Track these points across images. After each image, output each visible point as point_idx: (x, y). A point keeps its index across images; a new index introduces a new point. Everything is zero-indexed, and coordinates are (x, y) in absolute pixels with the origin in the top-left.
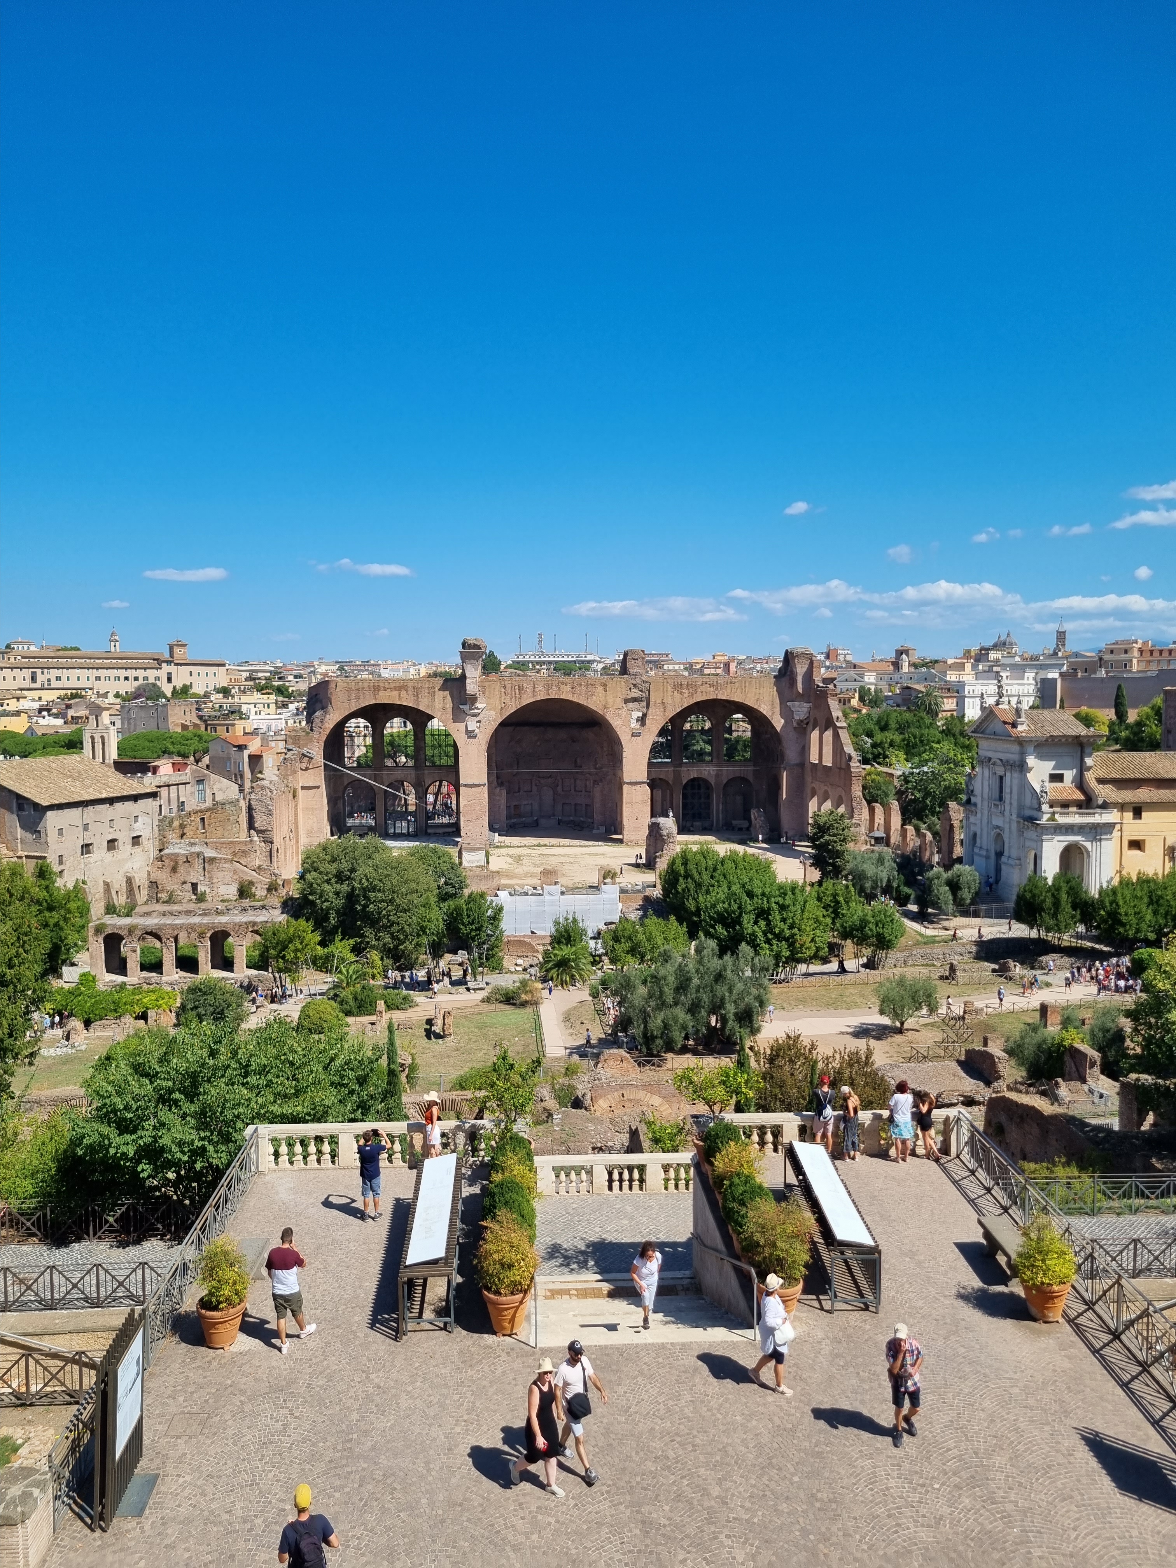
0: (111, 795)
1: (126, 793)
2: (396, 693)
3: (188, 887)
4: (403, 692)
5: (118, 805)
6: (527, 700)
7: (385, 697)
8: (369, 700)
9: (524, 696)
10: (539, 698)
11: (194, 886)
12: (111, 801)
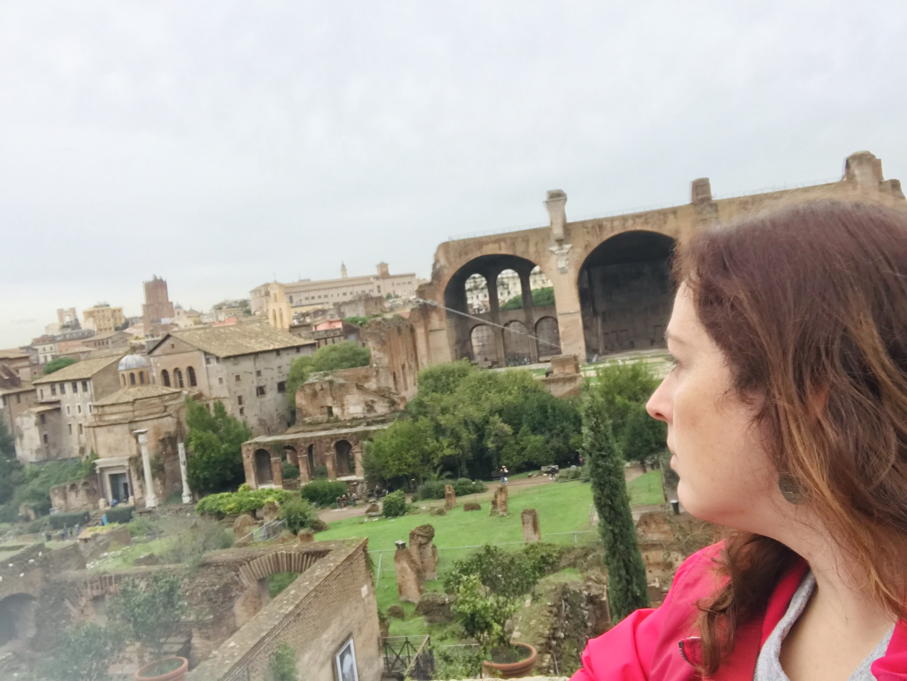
0: (277, 347)
1: (289, 345)
2: (497, 245)
3: (325, 410)
4: (503, 244)
5: (284, 354)
6: (608, 235)
7: (490, 250)
8: (476, 254)
9: (605, 233)
10: (616, 233)
11: (330, 409)
12: (278, 352)
